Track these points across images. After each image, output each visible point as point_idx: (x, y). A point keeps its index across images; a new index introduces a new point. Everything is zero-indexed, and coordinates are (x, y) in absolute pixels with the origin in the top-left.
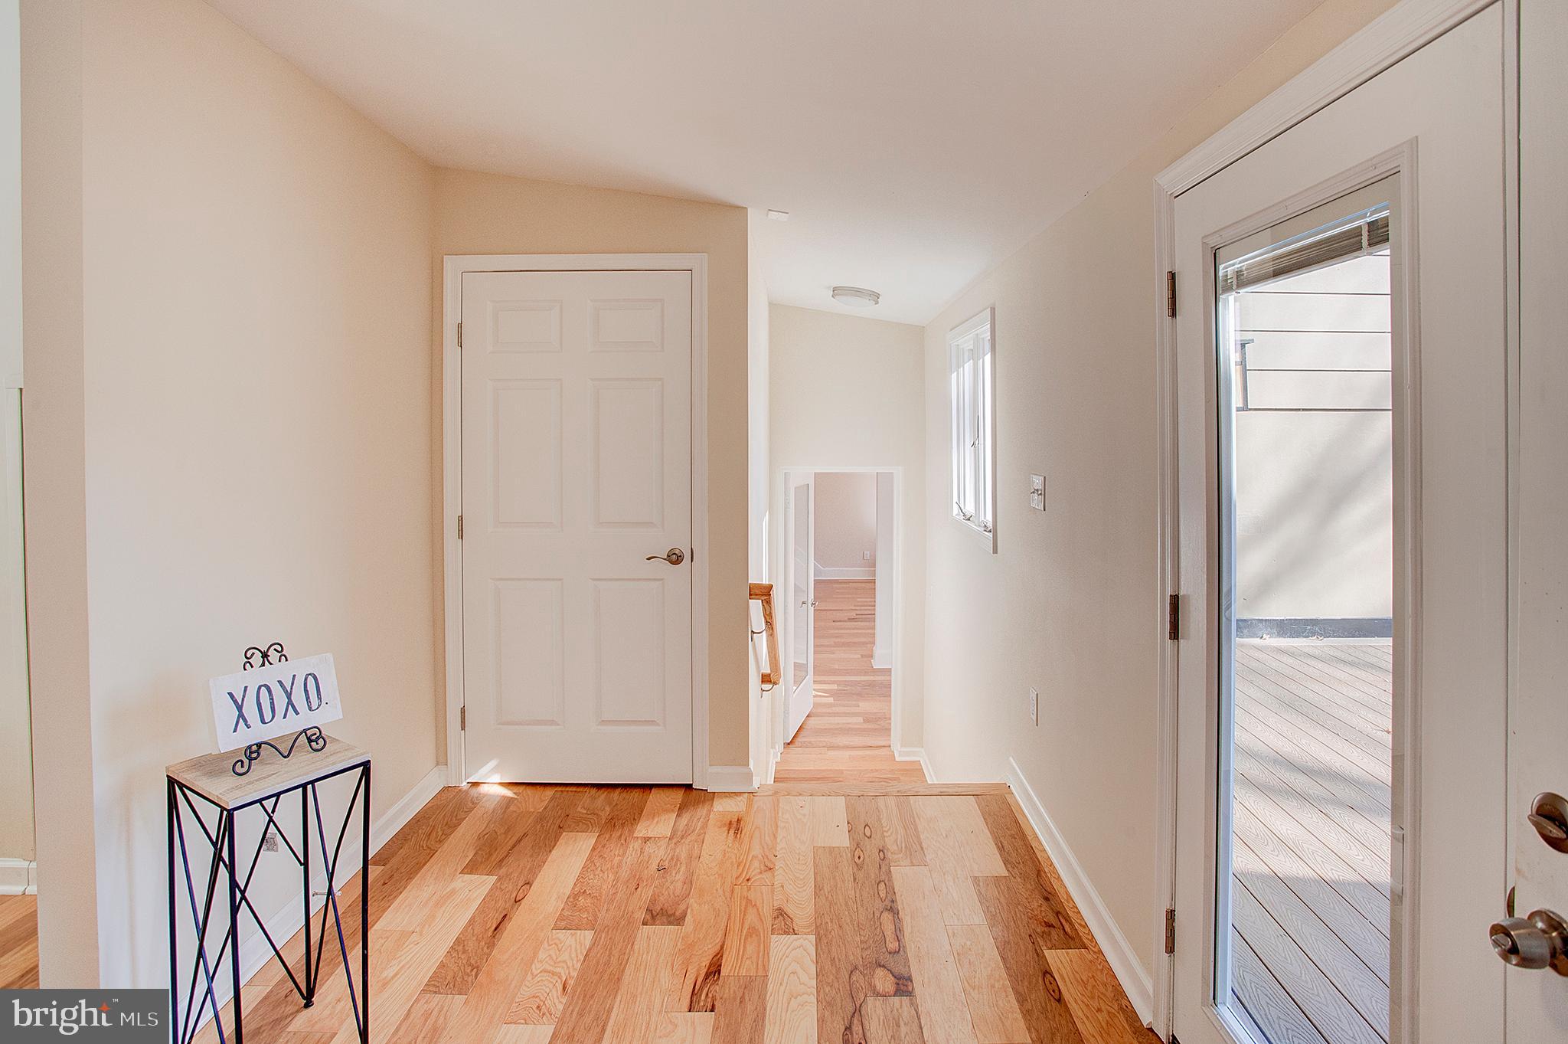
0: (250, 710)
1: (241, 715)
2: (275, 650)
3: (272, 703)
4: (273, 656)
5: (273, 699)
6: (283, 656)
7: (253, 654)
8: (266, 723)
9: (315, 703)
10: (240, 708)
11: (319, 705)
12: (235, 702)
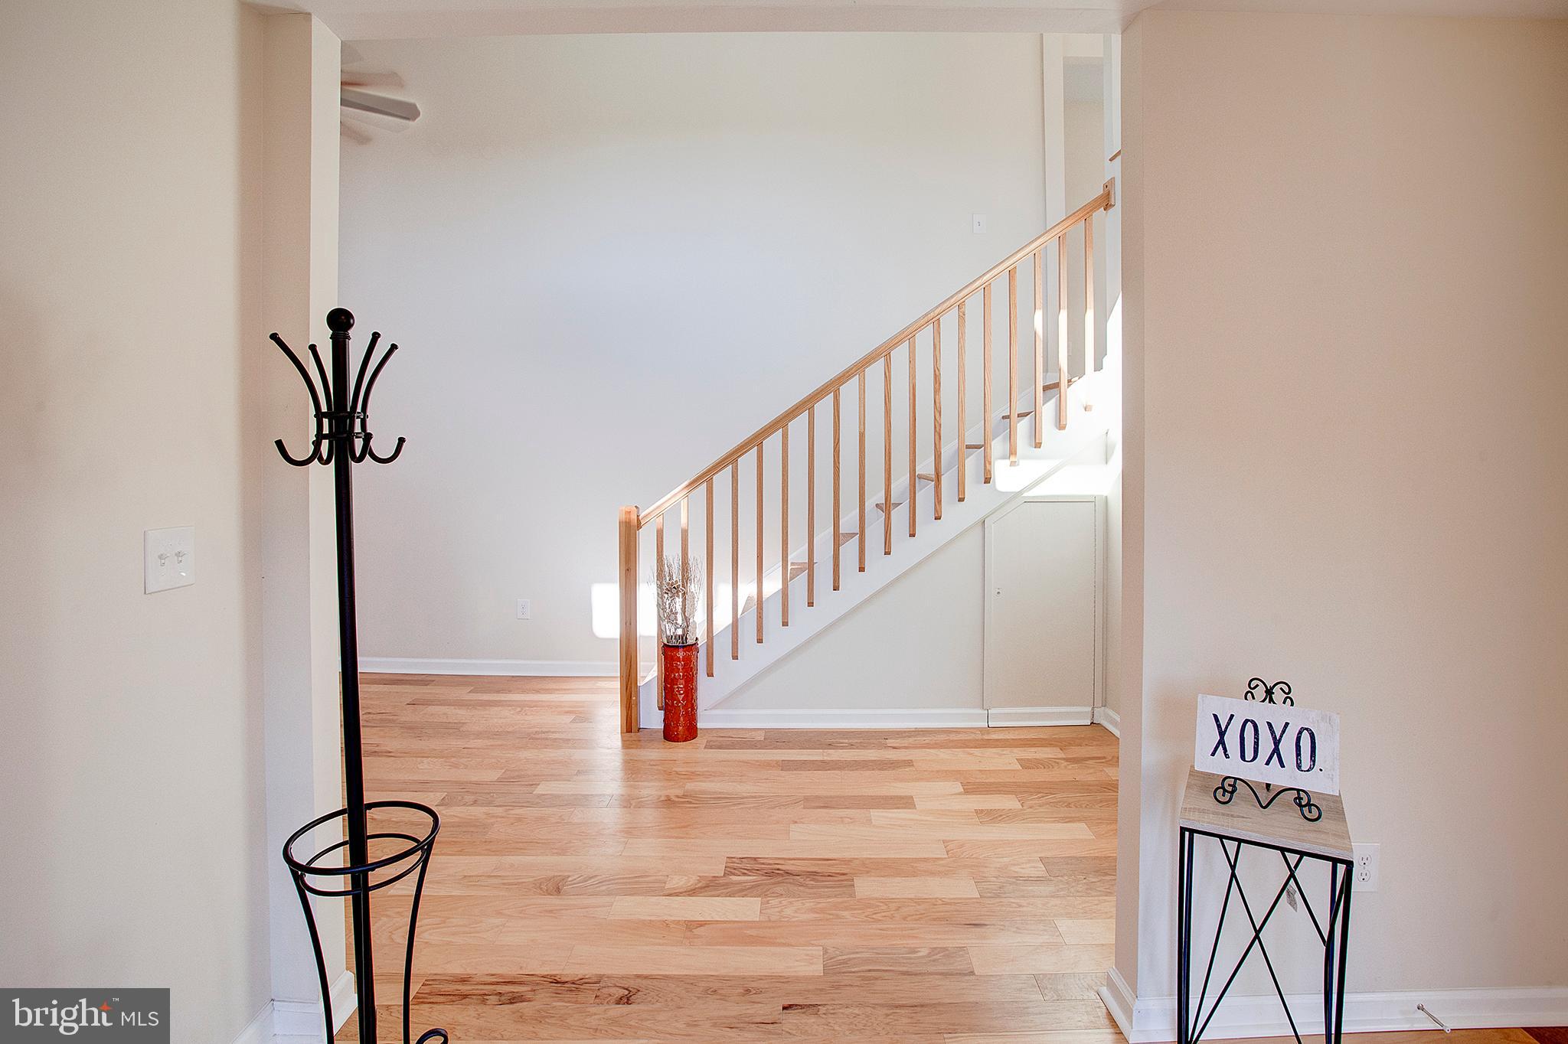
0: (1232, 739)
1: (1221, 742)
2: (1281, 689)
3: (1256, 744)
4: (1278, 695)
5: (1258, 739)
6: (1288, 699)
7: (1257, 685)
8: (1245, 761)
9: (1306, 762)
10: (1222, 734)
11: (1308, 771)
12: (1219, 726)
